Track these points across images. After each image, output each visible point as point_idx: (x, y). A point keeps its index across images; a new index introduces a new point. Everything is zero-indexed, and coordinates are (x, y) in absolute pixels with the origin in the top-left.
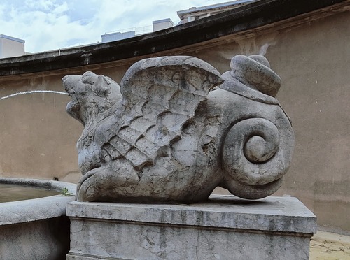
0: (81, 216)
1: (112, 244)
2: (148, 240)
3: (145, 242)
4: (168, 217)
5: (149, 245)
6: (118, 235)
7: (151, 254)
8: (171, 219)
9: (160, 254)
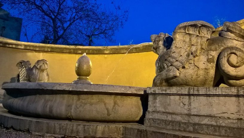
0: (153, 93)
1: (166, 106)
2: (183, 103)
3: (182, 104)
4: (191, 91)
5: (183, 105)
6: (169, 101)
7: (184, 110)
8: (192, 92)
9: (188, 109)
